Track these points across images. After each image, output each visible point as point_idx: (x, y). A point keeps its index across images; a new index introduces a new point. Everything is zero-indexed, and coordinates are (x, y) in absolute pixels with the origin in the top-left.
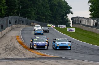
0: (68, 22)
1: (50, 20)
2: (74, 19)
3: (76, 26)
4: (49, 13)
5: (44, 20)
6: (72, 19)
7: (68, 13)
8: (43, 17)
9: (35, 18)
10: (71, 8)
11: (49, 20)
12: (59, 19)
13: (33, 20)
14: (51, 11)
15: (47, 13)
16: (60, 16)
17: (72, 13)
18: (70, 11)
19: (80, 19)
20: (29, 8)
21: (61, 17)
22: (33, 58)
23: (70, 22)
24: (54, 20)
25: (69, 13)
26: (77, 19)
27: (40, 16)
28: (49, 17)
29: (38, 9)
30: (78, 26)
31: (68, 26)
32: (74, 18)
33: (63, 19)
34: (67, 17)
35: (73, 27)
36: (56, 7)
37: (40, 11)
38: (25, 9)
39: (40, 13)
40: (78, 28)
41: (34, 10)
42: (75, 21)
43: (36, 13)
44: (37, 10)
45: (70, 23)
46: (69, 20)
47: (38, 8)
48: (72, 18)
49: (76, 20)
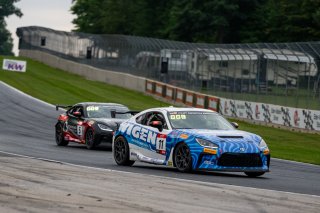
0: (6, 39)
2: (25, 33)
3: (30, 53)
6: (19, 32)
7: (8, 13)
17: (19, 13)
18: (13, 8)
19: (43, 34)
23: (12, 40)
25: (11, 13)
26: (33, 33)
30: (37, 55)
31: (6, 52)
32: (26, 28)
34: (2, 25)
35: (19, 58)
40: (37, 62)
42: (26, 39)
45: (11, 46)
46: (10, 34)
48: (18, 29)
49: (30, 37)
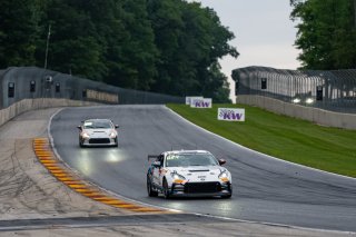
0: (221, 84)
1: (155, 78)
2: (242, 75)
3: (250, 99)
4: (152, 53)
5: (136, 81)
6: (235, 74)
7: (221, 54)
8: (130, 71)
9: (102, 74)
10: (230, 36)
11: (153, 81)
12: (189, 76)
13: (95, 80)
14: (158, 47)
15: (144, 55)
16: (192, 63)
17: (235, 53)
18: (227, 47)
19: (263, 75)
20: (81, 38)
21: (195, 66)
22: (92, 219)
23: (228, 84)
24: (169, 79)
25: (225, 53)
26: (251, 74)
27: (120, 66)
28: (153, 70)
29: (112, 40)
30: (257, 100)
31: (222, 99)
32: (242, 70)
33: (202, 75)
34: (216, 68)
35: (238, 105)
36: (178, 31)
37: (119, 48)
38: (65, 42)
39: (120, 56)
40: (258, 108)
41: (100, 43)
42: (244, 83)
43: (104, 54)
44: (110, 45)
45: (228, 91)
46: (225, 78)
47: (114, 36)
48: (234, 72)
49: (248, 79)
